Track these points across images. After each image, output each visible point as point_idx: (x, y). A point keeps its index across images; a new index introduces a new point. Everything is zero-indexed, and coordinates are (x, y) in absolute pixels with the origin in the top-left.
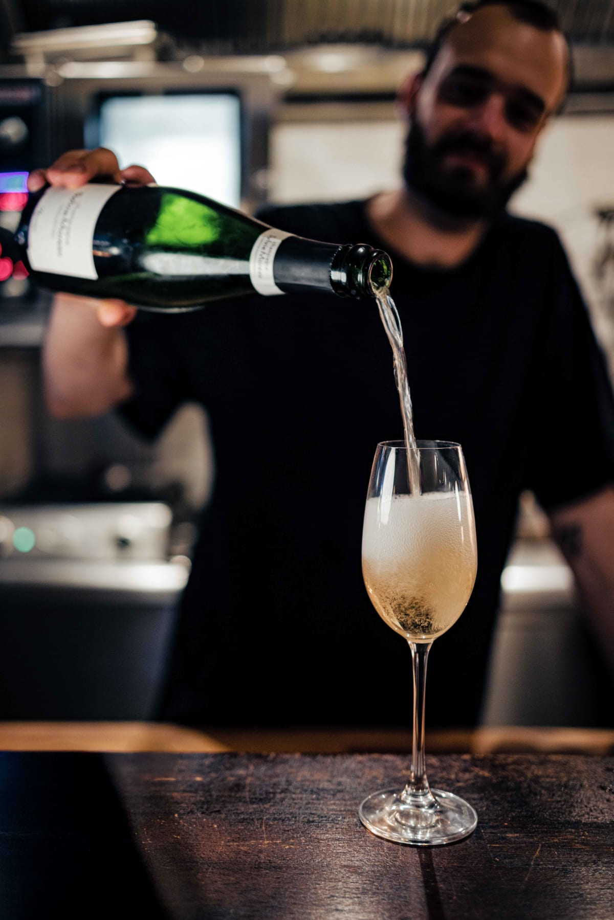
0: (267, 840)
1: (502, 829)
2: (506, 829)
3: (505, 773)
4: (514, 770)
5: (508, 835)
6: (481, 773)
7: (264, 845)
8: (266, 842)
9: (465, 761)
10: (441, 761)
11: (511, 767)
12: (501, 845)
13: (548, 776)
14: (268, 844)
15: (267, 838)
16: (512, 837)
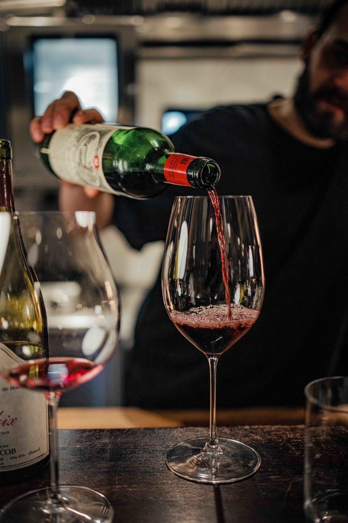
0: (118, 486)
1: (267, 473)
2: (270, 473)
3: (270, 437)
4: (276, 434)
5: (271, 477)
6: (255, 437)
7: (116, 488)
8: (118, 487)
9: (246, 430)
10: (231, 430)
11: (274, 433)
12: (267, 484)
13: (296, 439)
14: (119, 488)
15: (119, 484)
16: (273, 478)
